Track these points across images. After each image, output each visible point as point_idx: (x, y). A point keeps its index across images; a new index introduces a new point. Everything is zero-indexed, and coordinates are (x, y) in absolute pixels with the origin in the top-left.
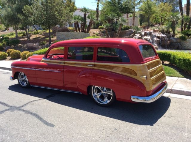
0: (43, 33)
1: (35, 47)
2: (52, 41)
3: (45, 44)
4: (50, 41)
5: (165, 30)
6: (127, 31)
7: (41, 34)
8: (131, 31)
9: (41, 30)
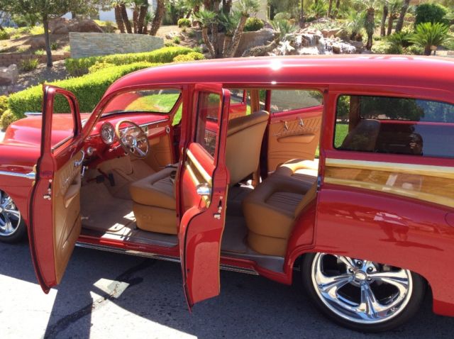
0: (21, 36)
1: (7, 79)
2: (55, 61)
3: (35, 68)
4: (49, 60)
5: (350, 31)
6: (258, 34)
7: (17, 40)
8: (267, 34)
9: (11, 26)
